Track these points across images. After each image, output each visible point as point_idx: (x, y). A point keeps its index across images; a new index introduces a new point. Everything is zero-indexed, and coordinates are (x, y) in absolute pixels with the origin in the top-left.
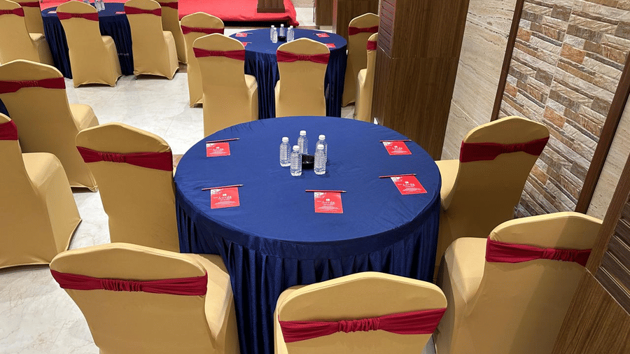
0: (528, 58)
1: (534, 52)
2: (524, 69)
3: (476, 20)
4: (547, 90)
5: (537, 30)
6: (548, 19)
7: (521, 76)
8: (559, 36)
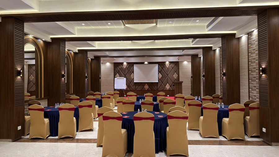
0: (252, 94)
1: (253, 93)
2: (252, 96)
3: (242, 91)
4: (256, 98)
5: (252, 90)
6: (253, 88)
7: (252, 97)
8: (256, 90)
